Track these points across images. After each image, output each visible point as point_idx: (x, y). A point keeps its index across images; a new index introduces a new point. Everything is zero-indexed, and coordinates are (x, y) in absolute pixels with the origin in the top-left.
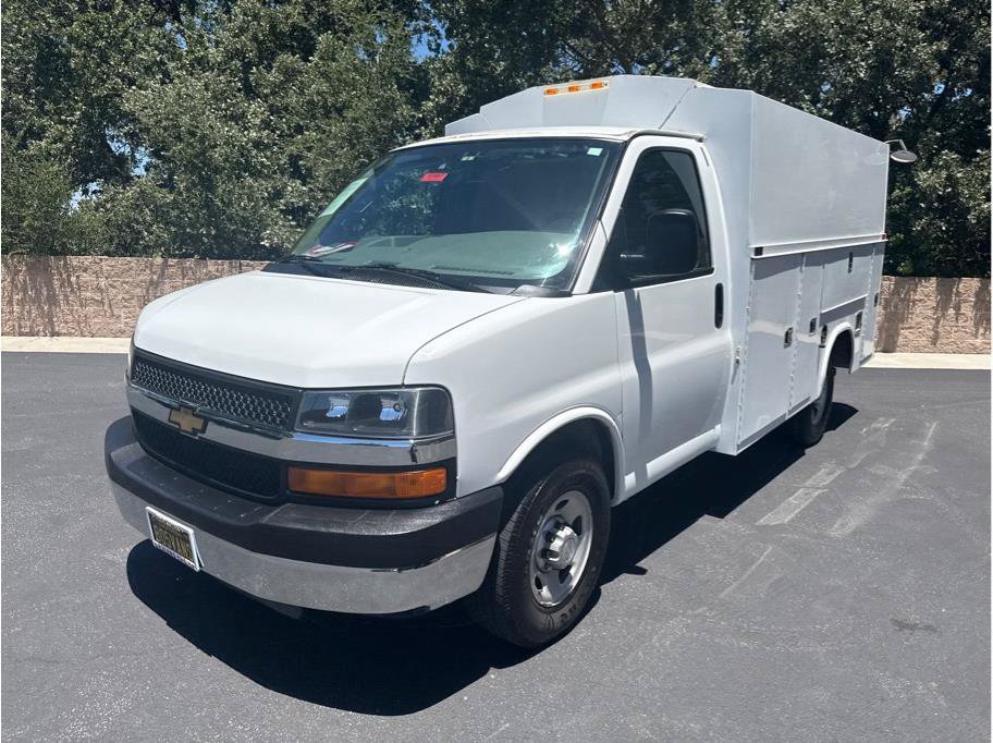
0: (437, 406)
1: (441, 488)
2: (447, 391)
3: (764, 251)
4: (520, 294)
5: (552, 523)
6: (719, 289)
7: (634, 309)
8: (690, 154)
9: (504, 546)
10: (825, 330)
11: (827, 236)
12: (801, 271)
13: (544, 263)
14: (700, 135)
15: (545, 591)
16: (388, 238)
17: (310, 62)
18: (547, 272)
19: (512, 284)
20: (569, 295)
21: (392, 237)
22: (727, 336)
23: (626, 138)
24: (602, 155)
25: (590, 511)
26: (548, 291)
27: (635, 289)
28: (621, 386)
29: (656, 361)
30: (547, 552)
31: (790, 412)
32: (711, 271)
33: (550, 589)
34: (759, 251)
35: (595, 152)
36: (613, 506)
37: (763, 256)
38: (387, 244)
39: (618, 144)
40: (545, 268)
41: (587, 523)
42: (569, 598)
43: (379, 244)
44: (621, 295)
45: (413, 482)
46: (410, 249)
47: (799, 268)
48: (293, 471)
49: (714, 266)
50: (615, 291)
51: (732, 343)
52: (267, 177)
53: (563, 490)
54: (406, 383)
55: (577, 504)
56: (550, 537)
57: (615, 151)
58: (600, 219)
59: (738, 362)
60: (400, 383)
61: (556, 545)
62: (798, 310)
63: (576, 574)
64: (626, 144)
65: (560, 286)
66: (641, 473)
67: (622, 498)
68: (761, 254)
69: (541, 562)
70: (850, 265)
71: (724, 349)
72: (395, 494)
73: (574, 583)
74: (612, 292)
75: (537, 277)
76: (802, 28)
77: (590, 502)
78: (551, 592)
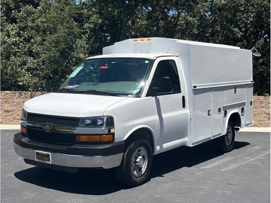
0: (110, 121)
1: (111, 139)
2: (112, 117)
3: (197, 87)
4: (128, 97)
5: (137, 155)
6: (183, 97)
7: (158, 101)
8: (174, 61)
9: (125, 156)
10: (226, 112)
11: (222, 82)
12: (212, 93)
13: (134, 90)
14: (177, 55)
15: (135, 172)
16: (89, 83)
17: (37, 9)
18: (135, 92)
19: (127, 95)
20: (140, 97)
21: (91, 83)
22: (187, 111)
23: (155, 58)
24: (149, 63)
25: (147, 154)
26: (135, 96)
27: (158, 96)
28: (154, 121)
29: (164, 116)
30: (135, 162)
31: (213, 137)
32: (181, 92)
33: (136, 172)
34: (195, 87)
35: (147, 62)
36: (153, 155)
37: (197, 88)
38: (89, 85)
39: (153, 60)
40: (135, 91)
41: (146, 157)
42: (141, 176)
43: (87, 85)
44: (154, 98)
45: (105, 138)
46: (98, 86)
47: (211, 92)
48: (78, 136)
49: (182, 91)
50: (152, 97)
51: (189, 113)
52: (19, 56)
53: (139, 145)
54: (104, 115)
55: (143, 151)
56: (136, 158)
57: (152, 62)
58: (148, 79)
59: (191, 118)
60: (102, 115)
61: (138, 160)
62: (212, 105)
63: (144, 170)
64: (155, 60)
65: (138, 95)
66: (161, 147)
67: (156, 153)
68: (196, 87)
69: (134, 165)
70: (235, 91)
71: (186, 114)
72: (101, 140)
73: (143, 173)
74: (151, 97)
75: (133, 93)
76: (228, 3)
77: (147, 151)
78: (137, 173)
